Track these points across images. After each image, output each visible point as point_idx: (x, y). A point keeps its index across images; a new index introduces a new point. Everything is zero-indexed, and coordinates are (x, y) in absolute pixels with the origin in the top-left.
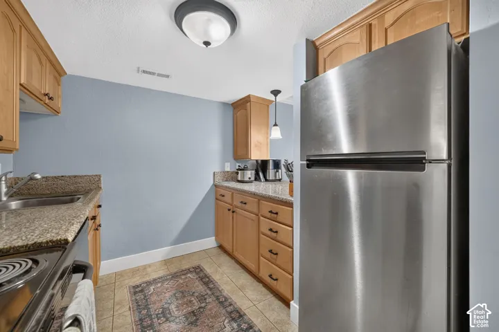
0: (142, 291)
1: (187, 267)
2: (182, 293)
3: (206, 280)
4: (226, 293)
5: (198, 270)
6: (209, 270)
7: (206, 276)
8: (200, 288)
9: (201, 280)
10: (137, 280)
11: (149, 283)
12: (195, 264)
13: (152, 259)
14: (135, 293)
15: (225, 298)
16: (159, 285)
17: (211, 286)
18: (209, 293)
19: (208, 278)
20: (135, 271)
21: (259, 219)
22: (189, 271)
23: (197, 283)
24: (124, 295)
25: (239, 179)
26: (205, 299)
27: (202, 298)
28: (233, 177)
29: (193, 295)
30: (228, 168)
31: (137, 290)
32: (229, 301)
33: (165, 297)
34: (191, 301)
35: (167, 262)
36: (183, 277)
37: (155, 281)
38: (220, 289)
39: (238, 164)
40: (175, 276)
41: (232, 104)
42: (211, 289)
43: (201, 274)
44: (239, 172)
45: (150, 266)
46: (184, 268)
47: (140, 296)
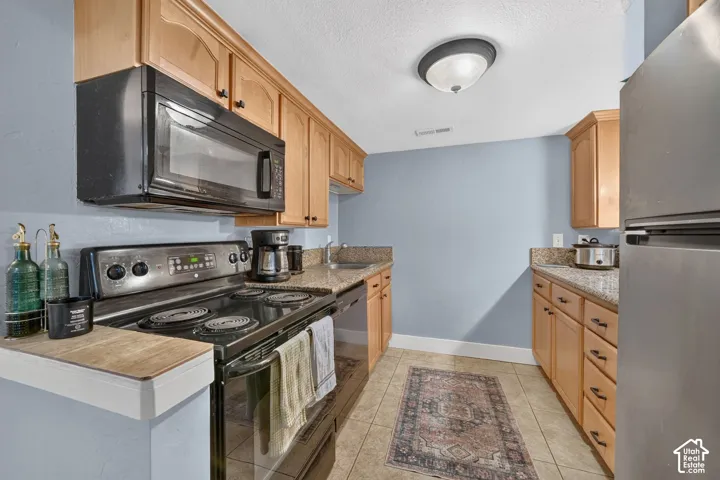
0: (419, 375)
1: (477, 373)
2: (458, 397)
3: (496, 398)
4: (515, 425)
5: (490, 383)
6: (506, 388)
7: (498, 394)
8: (484, 403)
9: (490, 395)
10: (419, 364)
11: (429, 372)
12: (491, 374)
13: (442, 349)
14: (413, 374)
15: (512, 430)
16: (438, 378)
17: (500, 408)
18: (493, 413)
19: (500, 397)
20: (422, 355)
21: (583, 330)
22: (478, 378)
23: (482, 395)
24: (403, 371)
25: (578, 262)
26: (483, 417)
27: (480, 414)
28: (568, 257)
29: (470, 405)
30: (559, 242)
31: (415, 372)
32: (516, 436)
33: (438, 390)
34: (464, 410)
35: (457, 359)
36: (468, 382)
37: (435, 372)
38: (510, 417)
39: (581, 237)
40: (458, 376)
41: (567, 134)
42: (496, 411)
43: (493, 389)
44: (578, 250)
45: (437, 355)
46: (474, 373)
47: (416, 379)
